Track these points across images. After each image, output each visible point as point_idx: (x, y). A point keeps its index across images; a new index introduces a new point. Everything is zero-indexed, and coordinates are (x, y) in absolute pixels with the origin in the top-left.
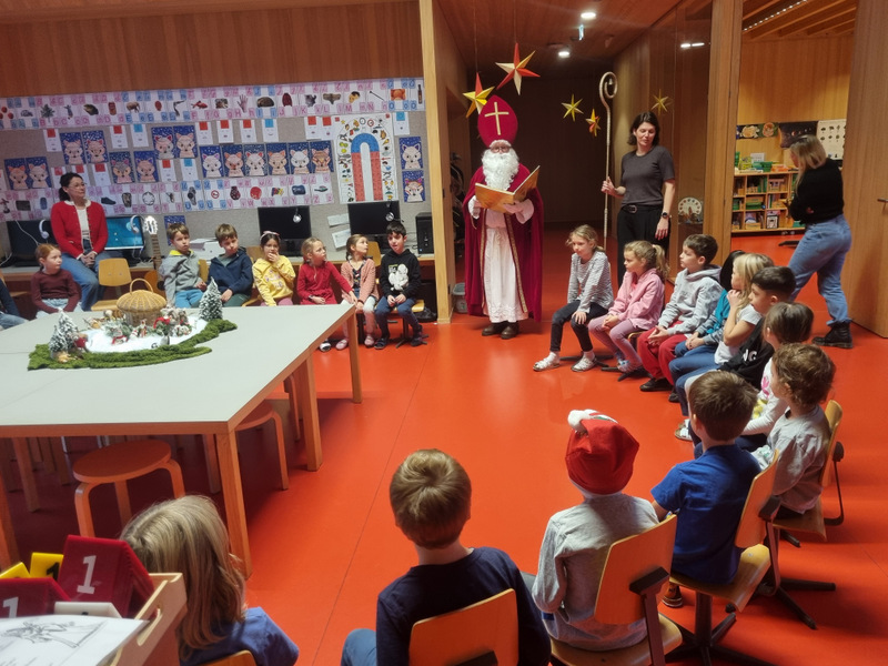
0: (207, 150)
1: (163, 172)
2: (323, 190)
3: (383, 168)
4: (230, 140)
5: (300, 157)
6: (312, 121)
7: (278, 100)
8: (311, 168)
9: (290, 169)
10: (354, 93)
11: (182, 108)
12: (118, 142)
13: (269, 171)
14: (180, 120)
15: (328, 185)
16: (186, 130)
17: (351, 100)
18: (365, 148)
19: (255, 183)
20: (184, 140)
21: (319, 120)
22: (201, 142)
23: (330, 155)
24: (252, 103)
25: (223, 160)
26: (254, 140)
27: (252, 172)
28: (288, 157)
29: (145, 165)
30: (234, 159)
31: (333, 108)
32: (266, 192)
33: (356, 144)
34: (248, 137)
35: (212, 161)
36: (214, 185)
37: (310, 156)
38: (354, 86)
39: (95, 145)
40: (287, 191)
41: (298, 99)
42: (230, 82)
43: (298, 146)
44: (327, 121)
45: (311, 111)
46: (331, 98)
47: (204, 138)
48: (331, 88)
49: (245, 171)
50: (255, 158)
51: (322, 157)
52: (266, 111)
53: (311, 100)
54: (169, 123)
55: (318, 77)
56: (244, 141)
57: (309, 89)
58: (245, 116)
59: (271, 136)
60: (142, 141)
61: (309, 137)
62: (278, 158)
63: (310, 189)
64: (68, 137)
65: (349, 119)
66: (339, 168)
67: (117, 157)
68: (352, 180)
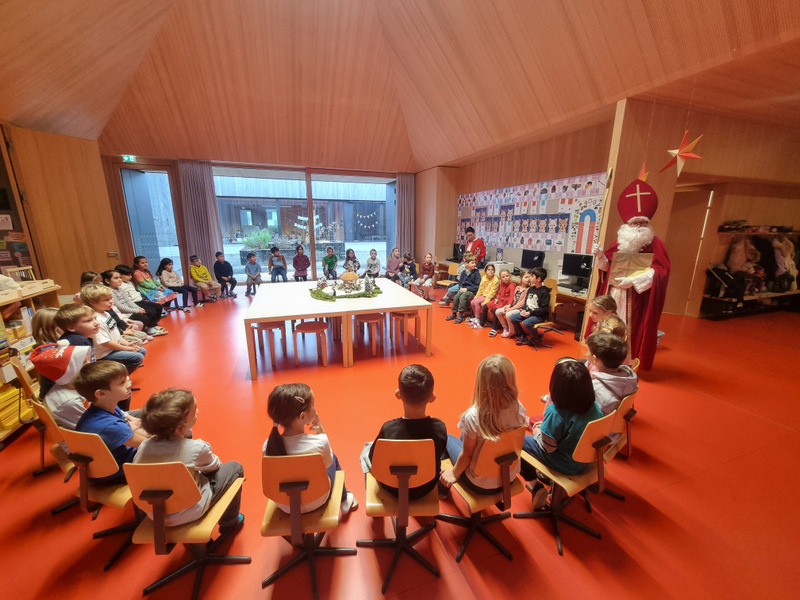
0: (516, 218)
1: (501, 227)
2: (560, 243)
3: (596, 233)
4: (525, 213)
5: (553, 223)
6: (563, 201)
7: (550, 189)
8: (557, 230)
9: (547, 230)
10: (590, 183)
11: (512, 196)
12: (490, 213)
13: (538, 230)
14: (511, 202)
15: (563, 241)
16: (511, 207)
17: (586, 187)
18: (588, 218)
19: (531, 236)
20: (510, 212)
21: (567, 201)
22: (516, 214)
23: (568, 222)
24: (538, 193)
25: (521, 223)
26: (535, 213)
27: (531, 230)
28: (548, 222)
29: (496, 223)
30: (525, 222)
31: (575, 193)
32: (534, 242)
33: (583, 216)
34: (533, 212)
35: (518, 223)
36: (516, 235)
37: (558, 223)
38: (590, 178)
39: (484, 214)
40: (543, 241)
41: (559, 189)
42: (532, 182)
43: (553, 217)
44: (570, 202)
45: (564, 195)
46: (575, 187)
47: (517, 212)
48: (577, 181)
49: (528, 229)
50: (534, 222)
51: (563, 223)
52: (544, 195)
53: (565, 188)
54: (506, 204)
55: (573, 175)
56: (532, 213)
57: (565, 182)
58: (534, 199)
59: (543, 211)
60: (497, 214)
61: (560, 211)
62: (543, 223)
63: (555, 242)
64: (478, 210)
65: (582, 200)
66: (571, 230)
67: (488, 219)
68: (575, 239)
